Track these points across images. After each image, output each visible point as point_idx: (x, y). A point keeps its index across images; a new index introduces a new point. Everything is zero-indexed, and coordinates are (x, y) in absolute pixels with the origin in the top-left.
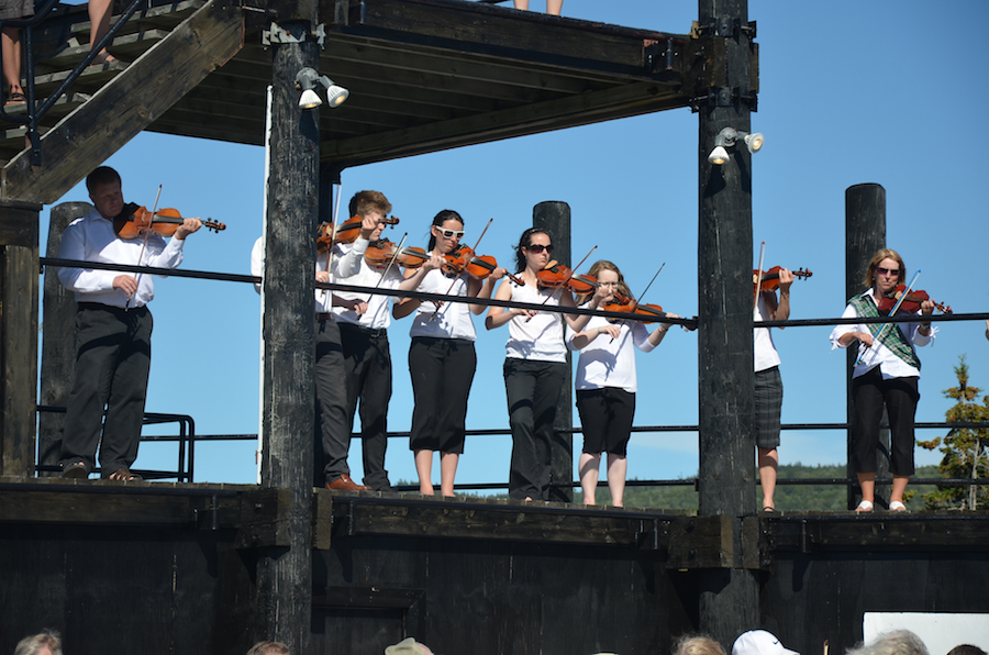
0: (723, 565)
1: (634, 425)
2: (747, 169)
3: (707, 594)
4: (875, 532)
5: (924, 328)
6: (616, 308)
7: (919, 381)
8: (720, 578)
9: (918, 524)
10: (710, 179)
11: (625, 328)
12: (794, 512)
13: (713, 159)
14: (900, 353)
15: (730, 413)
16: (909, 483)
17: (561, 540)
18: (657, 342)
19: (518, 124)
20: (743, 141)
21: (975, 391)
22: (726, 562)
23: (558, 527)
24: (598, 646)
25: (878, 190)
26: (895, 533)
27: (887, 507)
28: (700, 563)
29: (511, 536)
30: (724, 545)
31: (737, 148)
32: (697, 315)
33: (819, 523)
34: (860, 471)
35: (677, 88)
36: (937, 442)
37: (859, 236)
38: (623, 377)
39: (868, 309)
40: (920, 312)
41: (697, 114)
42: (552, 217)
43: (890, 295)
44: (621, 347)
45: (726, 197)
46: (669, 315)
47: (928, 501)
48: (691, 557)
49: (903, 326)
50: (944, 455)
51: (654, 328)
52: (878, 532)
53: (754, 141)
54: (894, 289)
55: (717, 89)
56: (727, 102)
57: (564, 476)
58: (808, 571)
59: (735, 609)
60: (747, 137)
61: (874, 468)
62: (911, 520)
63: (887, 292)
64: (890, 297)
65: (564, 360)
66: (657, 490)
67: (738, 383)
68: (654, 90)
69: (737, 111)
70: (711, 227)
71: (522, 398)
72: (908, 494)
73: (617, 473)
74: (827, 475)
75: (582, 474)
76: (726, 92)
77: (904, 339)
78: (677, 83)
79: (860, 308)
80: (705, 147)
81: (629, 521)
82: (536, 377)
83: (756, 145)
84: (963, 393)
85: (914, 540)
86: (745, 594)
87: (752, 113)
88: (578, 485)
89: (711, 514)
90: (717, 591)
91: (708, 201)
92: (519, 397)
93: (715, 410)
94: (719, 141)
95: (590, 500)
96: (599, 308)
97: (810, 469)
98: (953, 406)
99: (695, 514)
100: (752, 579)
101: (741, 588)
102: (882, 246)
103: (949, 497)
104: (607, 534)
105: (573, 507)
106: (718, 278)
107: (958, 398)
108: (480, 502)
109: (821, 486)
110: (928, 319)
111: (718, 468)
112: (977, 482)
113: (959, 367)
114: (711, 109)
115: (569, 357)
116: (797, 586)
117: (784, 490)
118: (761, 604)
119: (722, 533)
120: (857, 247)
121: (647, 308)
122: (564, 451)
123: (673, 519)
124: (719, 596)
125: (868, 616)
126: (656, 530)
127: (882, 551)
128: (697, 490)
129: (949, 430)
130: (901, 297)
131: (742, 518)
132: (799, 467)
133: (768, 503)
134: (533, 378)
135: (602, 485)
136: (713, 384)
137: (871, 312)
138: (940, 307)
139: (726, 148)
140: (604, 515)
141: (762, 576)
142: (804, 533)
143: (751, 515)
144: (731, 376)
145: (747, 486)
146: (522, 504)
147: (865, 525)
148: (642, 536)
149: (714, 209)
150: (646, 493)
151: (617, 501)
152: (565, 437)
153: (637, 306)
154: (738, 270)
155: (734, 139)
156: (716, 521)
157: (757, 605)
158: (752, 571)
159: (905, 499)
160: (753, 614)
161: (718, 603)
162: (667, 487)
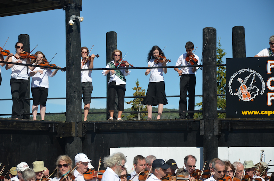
0: (72, 136)
1: (48, 97)
2: (79, 27)
3: (68, 144)
4: (113, 126)
5: (127, 71)
6: (43, 65)
7: (126, 86)
8: (71, 139)
9: (125, 124)
10: (69, 29)
11: (45, 70)
12: (92, 121)
13: (70, 23)
14: (121, 78)
15: (75, 94)
16: (123, 113)
17: (26, 130)
18: (54, 75)
19: (13, 12)
20: (78, 19)
21: (140, 88)
22: (73, 135)
23: (25, 126)
24: (36, 159)
25: (115, 33)
26: (119, 126)
27: (117, 119)
28: (66, 135)
29: (12, 129)
30: (73, 130)
31: (76, 21)
32: (65, 67)
33: (99, 124)
34: (110, 110)
35: (59, 3)
36: (131, 102)
37: (110, 46)
38: (45, 84)
39: (113, 66)
40: (125, 67)
41: (65, 11)
42: (24, 39)
43: (118, 62)
44: (44, 76)
45: (73, 34)
46: (58, 67)
47: (128, 118)
48: (63, 134)
49: (121, 70)
50: (132, 105)
51: (54, 71)
52: (114, 126)
53: (81, 19)
54: (119, 60)
55: (70, 4)
56: (73, 8)
57: (28, 112)
58: (95, 137)
59: (75, 148)
60: (79, 18)
61: (114, 109)
62: (123, 123)
63: (117, 61)
64: (117, 62)
65: (28, 79)
66: (56, 115)
67: (77, 86)
68: (53, 3)
69: (76, 10)
70: (69, 43)
71: (15, 90)
72: (123, 116)
73: (43, 111)
74: (102, 111)
75: (33, 111)
76: (73, 5)
77: (121, 74)
78: (59, 2)
79: (110, 65)
80: (67, 20)
81: (46, 124)
82: (20, 84)
83: (82, 20)
84: (137, 89)
85: (124, 128)
86: (78, 144)
87: (80, 11)
88: (32, 114)
89: (69, 122)
90: (70, 143)
91: (68, 35)
92: (15, 89)
93: (70, 93)
94: (71, 19)
95: (35, 118)
96: (38, 65)
97: (98, 109)
98: (135, 92)
99: (65, 122)
100: (80, 139)
101: (77, 142)
102: (116, 49)
103: (134, 116)
104: (40, 128)
105: (30, 120)
106: (71, 57)
107: (136, 90)
108: (2, 119)
109: (101, 114)
110: (128, 68)
111: (71, 109)
112: (140, 112)
113: (137, 82)
114: (69, 9)
115: (29, 78)
116: (92, 141)
117: (91, 115)
118: (82, 146)
119: (72, 127)
120: (109, 49)
121: (52, 65)
122: (28, 105)
123: (58, 124)
124: (71, 144)
125: (111, 149)
126: (54, 126)
127: (115, 131)
128: (65, 115)
129: (134, 99)
130: (120, 62)
131: (78, 123)
132: (95, 109)
133: (85, 119)
134: (19, 84)
135: (39, 114)
136: (70, 86)
137: (113, 67)
138: (130, 65)
139: (73, 21)
140: (39, 123)
141: (83, 139)
142: (95, 127)
143: (80, 122)
144: (75, 84)
145: (79, 114)
146: (15, 120)
147: (111, 124)
148: (50, 128)
149: (70, 37)
150: (52, 117)
151: (43, 119)
152: (28, 101)
153: (49, 64)
154: (77, 54)
155: (75, 18)
156: (70, 124)
157: (81, 147)
158: (80, 137)
159: (121, 117)
160: (80, 149)
161: (70, 146)
162: (58, 115)
